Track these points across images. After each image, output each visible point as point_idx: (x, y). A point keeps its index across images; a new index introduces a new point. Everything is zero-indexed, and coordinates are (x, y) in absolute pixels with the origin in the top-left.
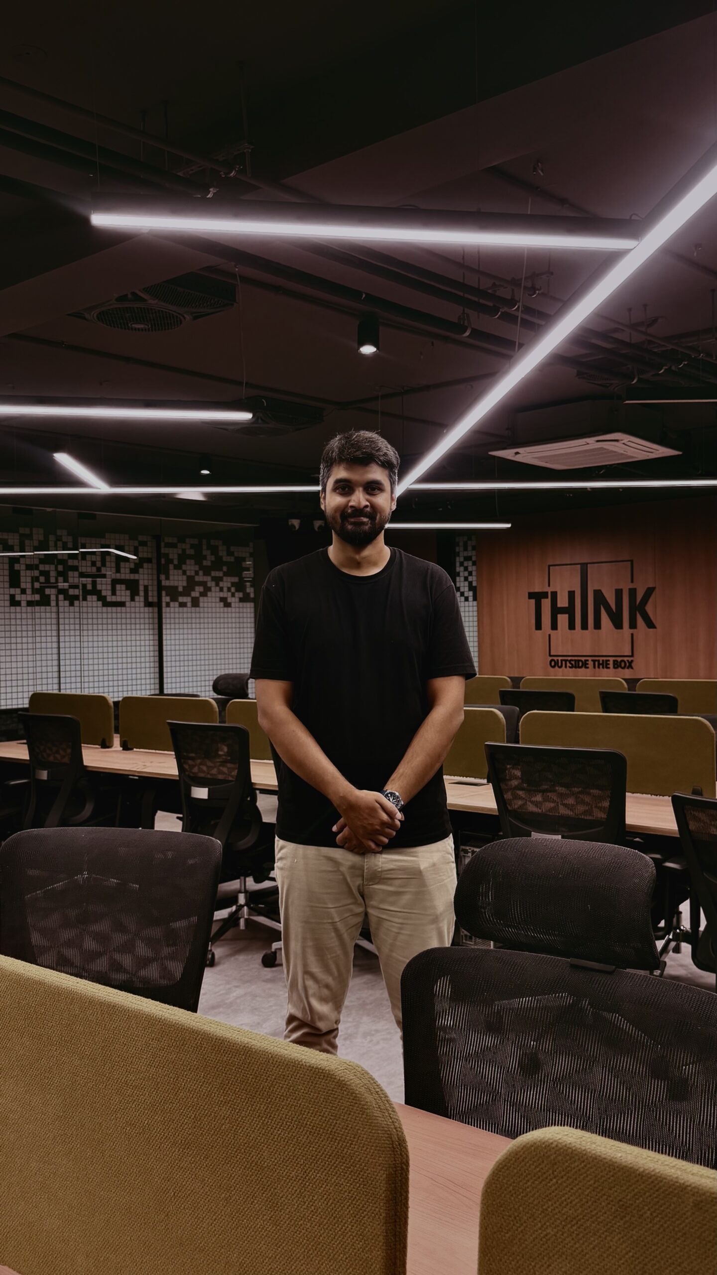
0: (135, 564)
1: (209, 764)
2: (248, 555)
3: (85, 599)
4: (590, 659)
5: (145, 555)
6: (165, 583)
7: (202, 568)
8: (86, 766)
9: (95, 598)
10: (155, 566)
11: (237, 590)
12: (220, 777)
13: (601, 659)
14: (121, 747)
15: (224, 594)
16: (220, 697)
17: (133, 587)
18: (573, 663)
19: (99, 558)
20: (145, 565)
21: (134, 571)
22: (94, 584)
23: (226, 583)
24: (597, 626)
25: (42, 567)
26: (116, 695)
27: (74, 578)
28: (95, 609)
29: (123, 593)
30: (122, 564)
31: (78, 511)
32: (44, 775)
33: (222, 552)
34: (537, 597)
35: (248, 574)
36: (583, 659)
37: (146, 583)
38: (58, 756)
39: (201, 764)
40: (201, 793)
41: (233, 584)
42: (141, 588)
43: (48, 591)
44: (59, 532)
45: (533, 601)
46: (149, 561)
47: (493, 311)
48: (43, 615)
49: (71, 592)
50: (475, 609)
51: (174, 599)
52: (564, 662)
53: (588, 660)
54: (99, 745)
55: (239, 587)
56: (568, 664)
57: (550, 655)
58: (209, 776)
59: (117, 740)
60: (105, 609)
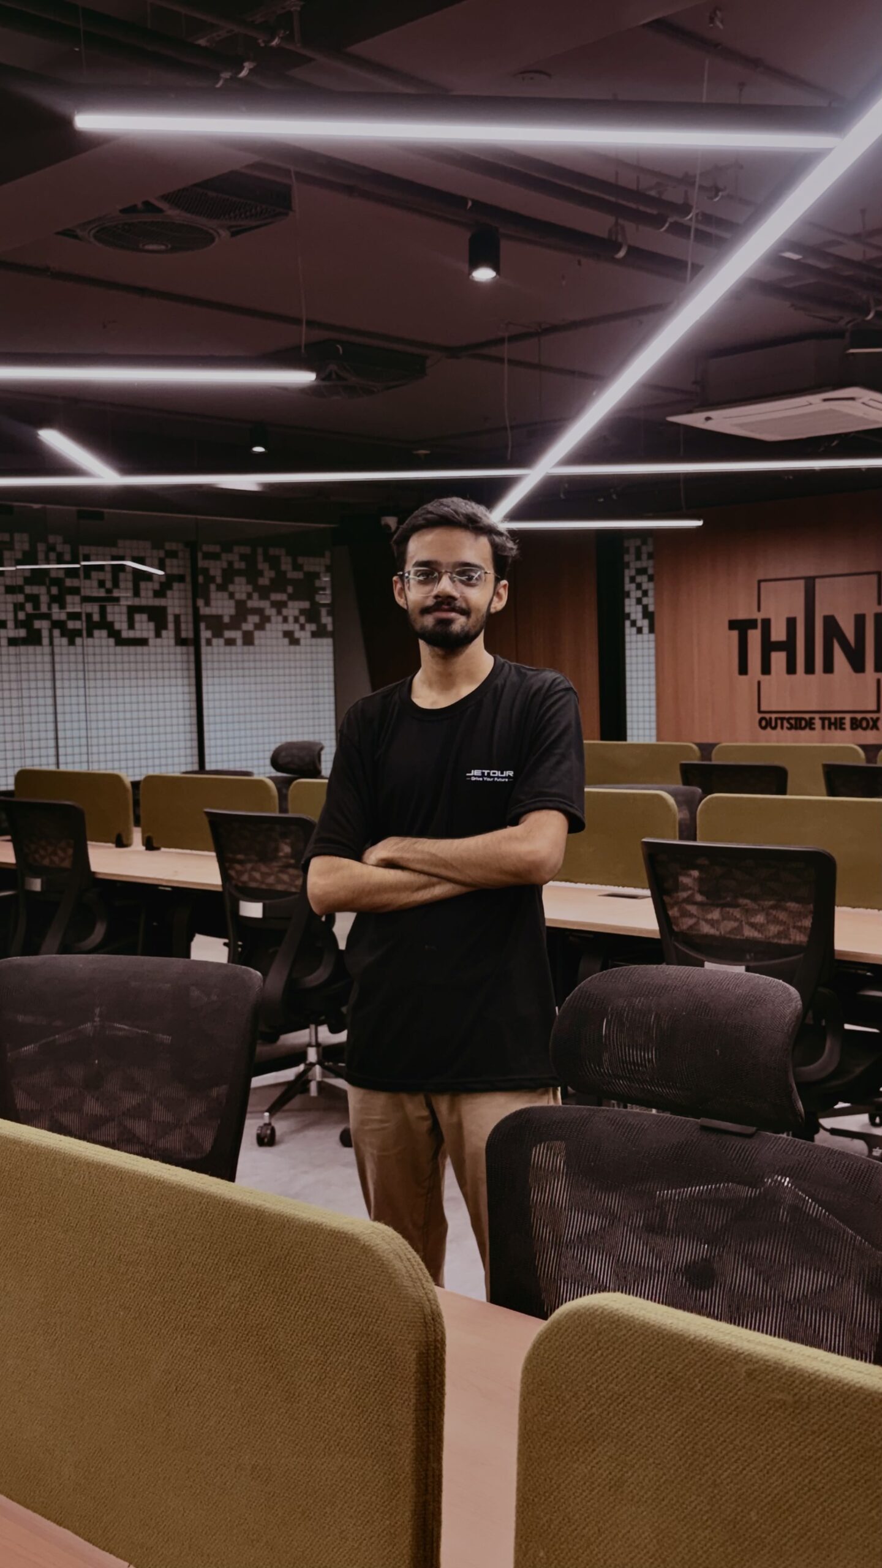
0: (161, 584)
1: (264, 869)
2: (323, 569)
3: (90, 635)
4: (817, 716)
5: (175, 571)
6: (205, 611)
7: (257, 588)
8: (94, 873)
9: (104, 633)
10: (189, 587)
11: (310, 620)
12: (280, 887)
13: (833, 716)
14: (143, 845)
15: (291, 626)
16: (280, 774)
17: (158, 617)
18: (793, 722)
19: (108, 577)
20: (176, 585)
21: (160, 593)
22: (103, 612)
23: (293, 609)
24: (829, 668)
25: (28, 590)
26: (137, 771)
27: (73, 604)
28: (105, 650)
29: (145, 626)
30: (143, 585)
31: (78, 508)
32: (37, 885)
33: (286, 565)
34: (741, 627)
35: (324, 598)
36: (807, 716)
37: (177, 611)
38: (56, 859)
39: (253, 869)
40: (252, 910)
41: (302, 612)
42: (171, 618)
43: (37, 624)
44: (52, 539)
45: (735, 634)
46: (181, 579)
47: (657, 221)
48: (31, 659)
49: (71, 625)
50: (652, 645)
51: (218, 634)
52: (779, 722)
53: (814, 718)
54: (112, 842)
55: (312, 615)
56: (786, 724)
57: (760, 711)
58: (264, 887)
59: (137, 835)
60: (119, 649)
